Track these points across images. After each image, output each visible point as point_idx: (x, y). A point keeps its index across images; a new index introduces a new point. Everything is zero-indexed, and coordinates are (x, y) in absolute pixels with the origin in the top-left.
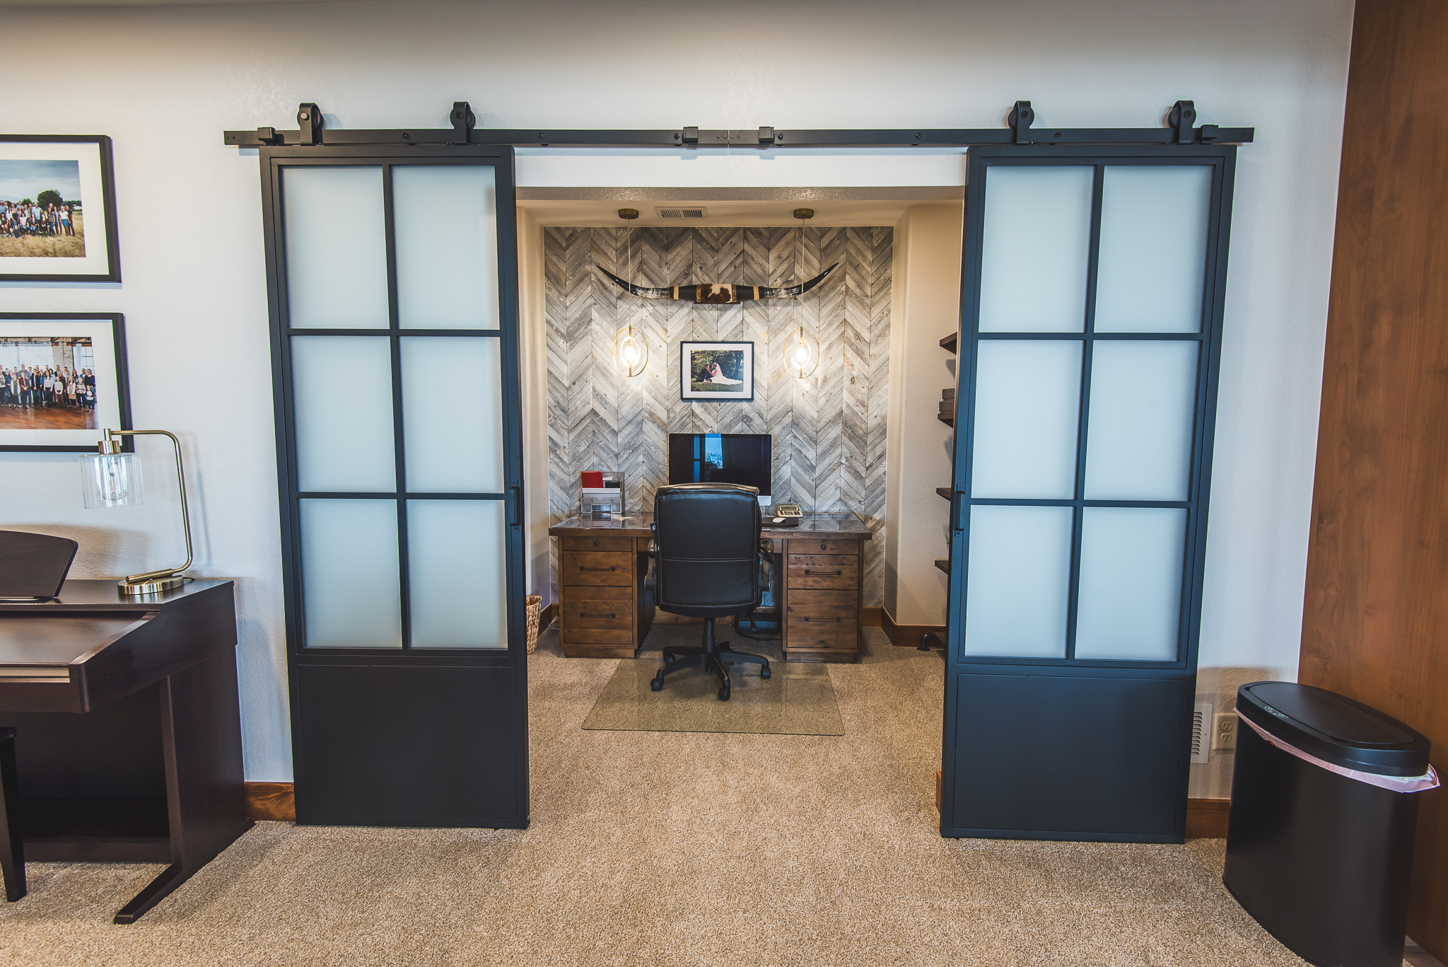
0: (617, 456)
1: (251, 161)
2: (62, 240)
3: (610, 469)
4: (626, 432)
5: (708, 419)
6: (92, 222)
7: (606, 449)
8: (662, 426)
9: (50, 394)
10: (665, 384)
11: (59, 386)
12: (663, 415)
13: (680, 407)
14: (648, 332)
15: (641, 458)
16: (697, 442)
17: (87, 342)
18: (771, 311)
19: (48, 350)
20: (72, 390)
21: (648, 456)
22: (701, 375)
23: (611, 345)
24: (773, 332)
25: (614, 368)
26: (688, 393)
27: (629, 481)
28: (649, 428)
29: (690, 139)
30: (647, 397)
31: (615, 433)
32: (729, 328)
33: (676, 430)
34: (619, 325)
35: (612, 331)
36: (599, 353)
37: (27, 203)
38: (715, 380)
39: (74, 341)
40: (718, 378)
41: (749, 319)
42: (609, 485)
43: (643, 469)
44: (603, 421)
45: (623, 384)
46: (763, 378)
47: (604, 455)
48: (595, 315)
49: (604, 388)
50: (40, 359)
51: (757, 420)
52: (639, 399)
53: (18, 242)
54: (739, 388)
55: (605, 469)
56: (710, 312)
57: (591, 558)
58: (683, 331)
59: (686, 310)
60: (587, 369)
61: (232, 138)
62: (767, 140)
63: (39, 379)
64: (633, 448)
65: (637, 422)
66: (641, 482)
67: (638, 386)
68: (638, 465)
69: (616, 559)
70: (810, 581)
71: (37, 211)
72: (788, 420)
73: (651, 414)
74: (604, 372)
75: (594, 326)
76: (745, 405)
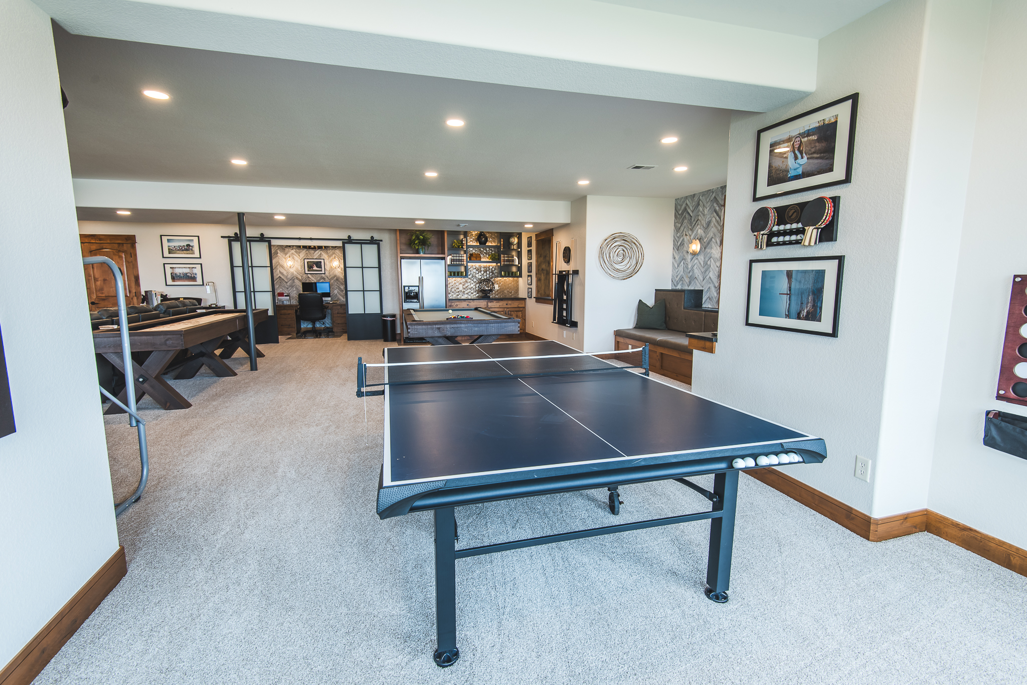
0: (287, 288)
1: (226, 240)
2: (190, 252)
3: (286, 292)
4: (290, 282)
5: (313, 279)
6: (196, 249)
7: (284, 287)
8: (300, 280)
9: (188, 276)
10: (300, 269)
11: (190, 275)
12: (300, 278)
13: (305, 276)
14: (294, 256)
15: (294, 289)
16: (314, 285)
17: (195, 268)
18: (328, 251)
19: (188, 269)
20: (192, 275)
21: (296, 288)
22: (310, 267)
23: (284, 259)
24: (329, 256)
25: (285, 265)
26: (307, 272)
27: (291, 295)
28: (296, 281)
29: (300, 239)
30: (295, 273)
31: (287, 283)
32: (317, 255)
33: (304, 282)
34: (286, 254)
35: (284, 256)
36: (280, 261)
37: (184, 246)
38: (314, 269)
39: (193, 268)
40: (315, 268)
41: (323, 253)
42: (286, 296)
43: (295, 292)
44: (283, 279)
45: (288, 270)
46: (328, 268)
47: (283, 288)
48: (279, 251)
49: (282, 271)
50: (187, 271)
51: (327, 279)
52: (293, 274)
53: (182, 252)
54: (321, 271)
55: (284, 292)
56: (312, 251)
57: (283, 312)
58: (304, 256)
59: (305, 251)
60: (277, 266)
61: (222, 237)
62: (311, 239)
63: (186, 274)
64: (292, 286)
65: (293, 279)
66: (295, 295)
67: (292, 270)
68: (294, 291)
69: (289, 312)
70: (339, 315)
71: (186, 247)
72: (335, 279)
73: (297, 277)
74: (282, 267)
75: (278, 254)
76: (323, 275)
